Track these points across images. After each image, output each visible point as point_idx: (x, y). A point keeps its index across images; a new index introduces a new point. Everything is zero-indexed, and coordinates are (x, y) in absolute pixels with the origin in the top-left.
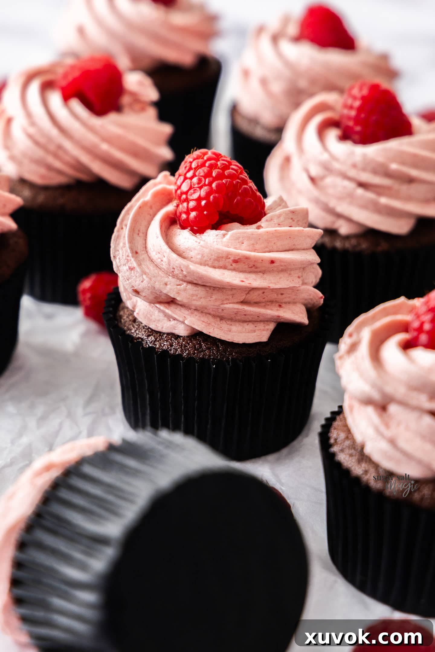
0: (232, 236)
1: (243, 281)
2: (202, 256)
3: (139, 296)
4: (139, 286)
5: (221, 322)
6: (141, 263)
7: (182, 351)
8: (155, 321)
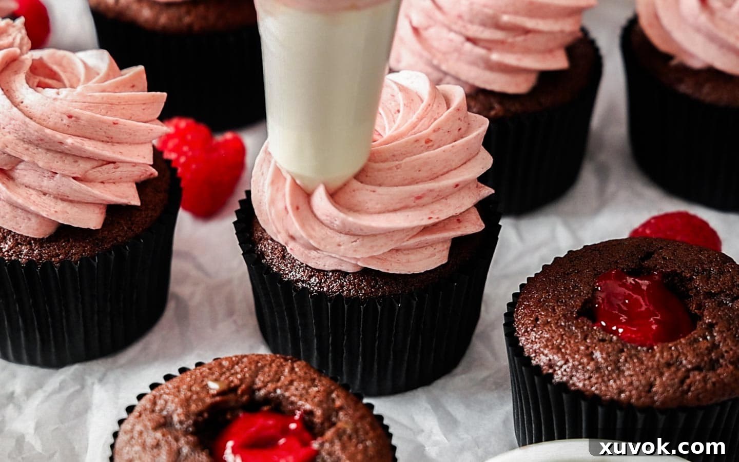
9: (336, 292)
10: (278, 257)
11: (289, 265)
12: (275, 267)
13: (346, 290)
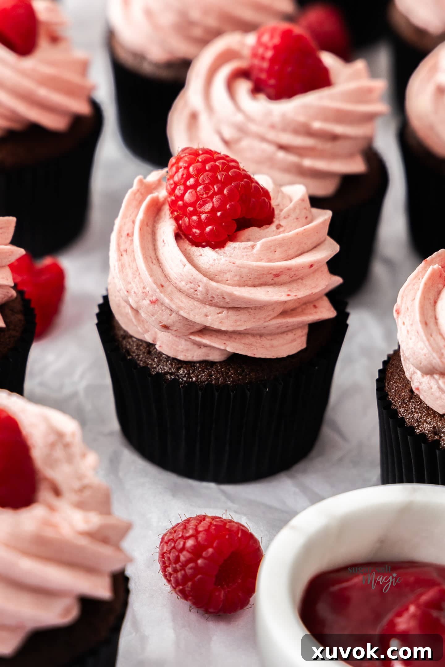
0: (263, 246)
1: (289, 295)
2: (240, 276)
3: (170, 331)
4: (168, 320)
5: (262, 339)
6: (172, 298)
7: (225, 379)
8: (182, 352)
9: (204, 382)
10: (144, 353)
11: (156, 360)
12: (142, 363)
13: (214, 379)
